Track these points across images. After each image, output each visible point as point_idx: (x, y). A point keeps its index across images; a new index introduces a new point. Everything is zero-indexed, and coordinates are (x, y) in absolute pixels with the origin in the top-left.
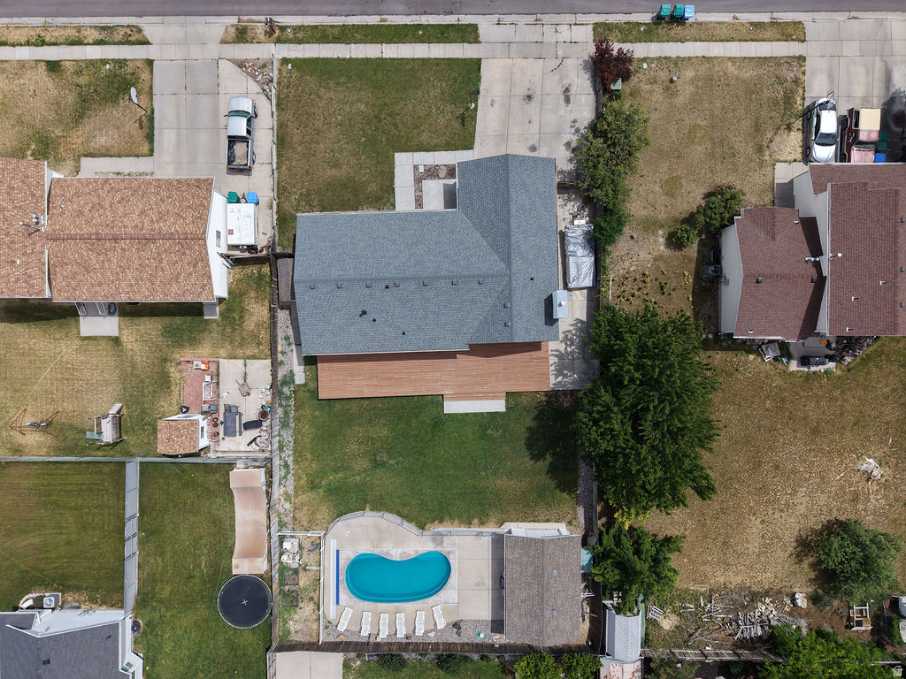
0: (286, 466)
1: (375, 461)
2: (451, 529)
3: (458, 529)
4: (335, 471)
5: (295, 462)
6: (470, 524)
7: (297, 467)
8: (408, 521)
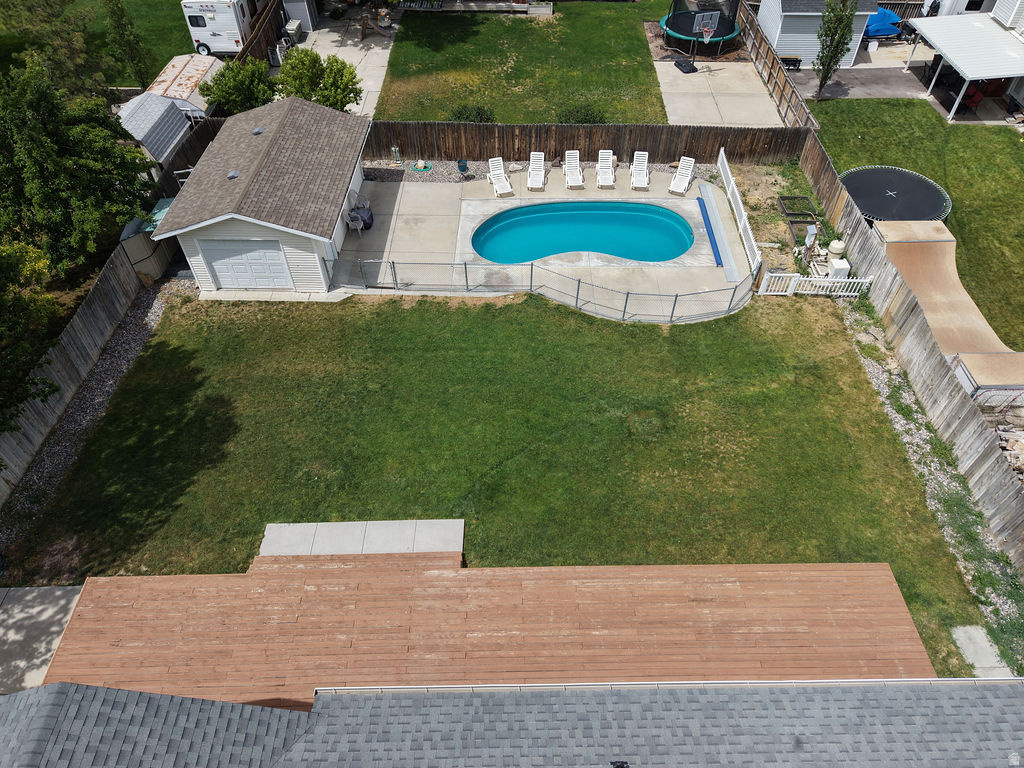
0: (906, 412)
1: (663, 415)
2: (467, 295)
3: (448, 294)
4: (765, 399)
5: (884, 420)
6: (422, 302)
7: (875, 409)
8: (566, 307)
